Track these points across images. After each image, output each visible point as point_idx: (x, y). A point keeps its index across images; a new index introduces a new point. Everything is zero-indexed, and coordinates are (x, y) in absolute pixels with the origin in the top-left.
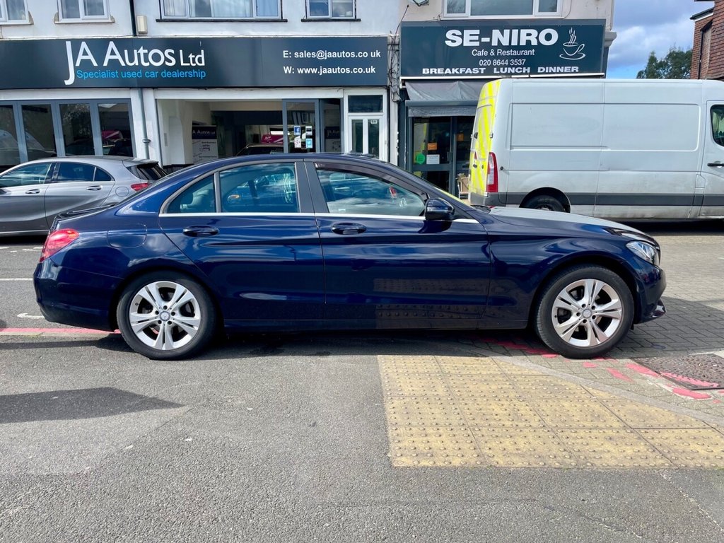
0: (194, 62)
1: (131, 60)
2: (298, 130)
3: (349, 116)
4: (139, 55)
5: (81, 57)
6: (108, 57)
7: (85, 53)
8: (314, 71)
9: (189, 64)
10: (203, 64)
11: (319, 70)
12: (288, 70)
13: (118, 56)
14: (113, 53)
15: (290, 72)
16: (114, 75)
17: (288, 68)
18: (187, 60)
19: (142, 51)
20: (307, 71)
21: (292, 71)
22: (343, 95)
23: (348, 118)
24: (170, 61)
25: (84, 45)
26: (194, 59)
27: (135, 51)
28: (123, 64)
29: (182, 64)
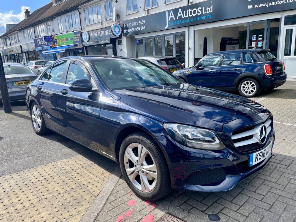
0: (208, 11)
1: (186, 15)
2: (254, 38)
3: (284, 27)
4: (188, 12)
5: (170, 17)
6: (179, 15)
7: (172, 15)
8: (264, 5)
9: (206, 13)
10: (212, 11)
11: (267, 4)
12: (250, 7)
13: (182, 14)
14: (180, 13)
15: (251, 8)
16: (180, 22)
17: (250, 6)
18: (205, 11)
19: (190, 10)
20: (260, 6)
21: (252, 7)
22: (282, 16)
23: (283, 29)
24: (199, 13)
25: (171, 12)
26: (208, 10)
27: (187, 11)
28: (183, 17)
29: (204, 13)
